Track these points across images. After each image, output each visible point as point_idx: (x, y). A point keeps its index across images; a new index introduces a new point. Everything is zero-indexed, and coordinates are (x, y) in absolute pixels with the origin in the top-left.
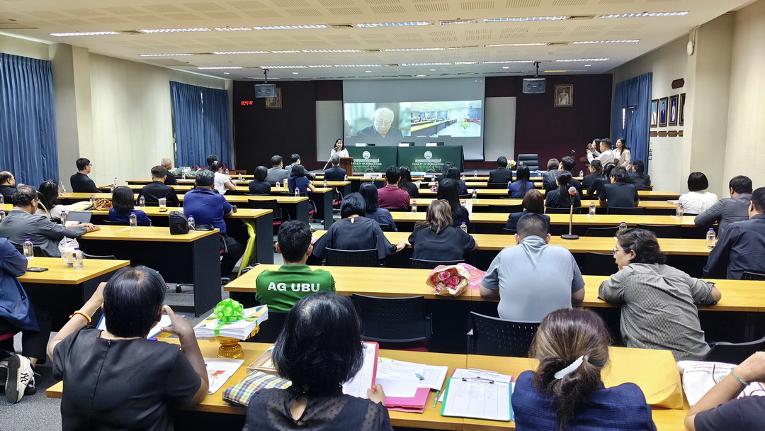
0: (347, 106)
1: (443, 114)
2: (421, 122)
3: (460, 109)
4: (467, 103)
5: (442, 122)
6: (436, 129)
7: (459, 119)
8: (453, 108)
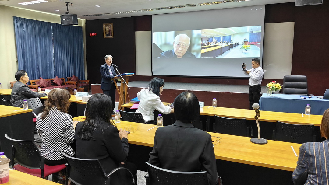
1: (227, 38)
3: (242, 33)
4: (248, 29)
5: (227, 45)
6: (221, 51)
7: (241, 42)
8: (236, 33)
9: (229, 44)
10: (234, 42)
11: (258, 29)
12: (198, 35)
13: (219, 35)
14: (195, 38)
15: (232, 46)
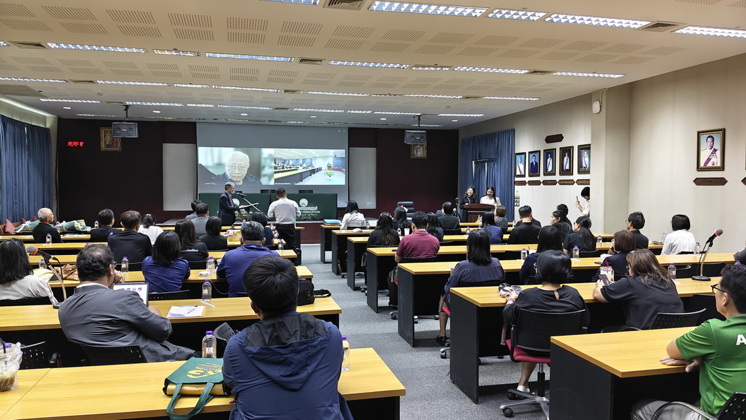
0: (201, 150)
1: (308, 161)
2: (286, 169)
3: (326, 157)
4: (332, 152)
5: (308, 170)
6: (301, 176)
7: (324, 167)
8: (317, 156)
9: (310, 168)
10: (316, 167)
11: (341, 153)
12: (270, 155)
13: (299, 158)
14: (266, 159)
15: (313, 172)
